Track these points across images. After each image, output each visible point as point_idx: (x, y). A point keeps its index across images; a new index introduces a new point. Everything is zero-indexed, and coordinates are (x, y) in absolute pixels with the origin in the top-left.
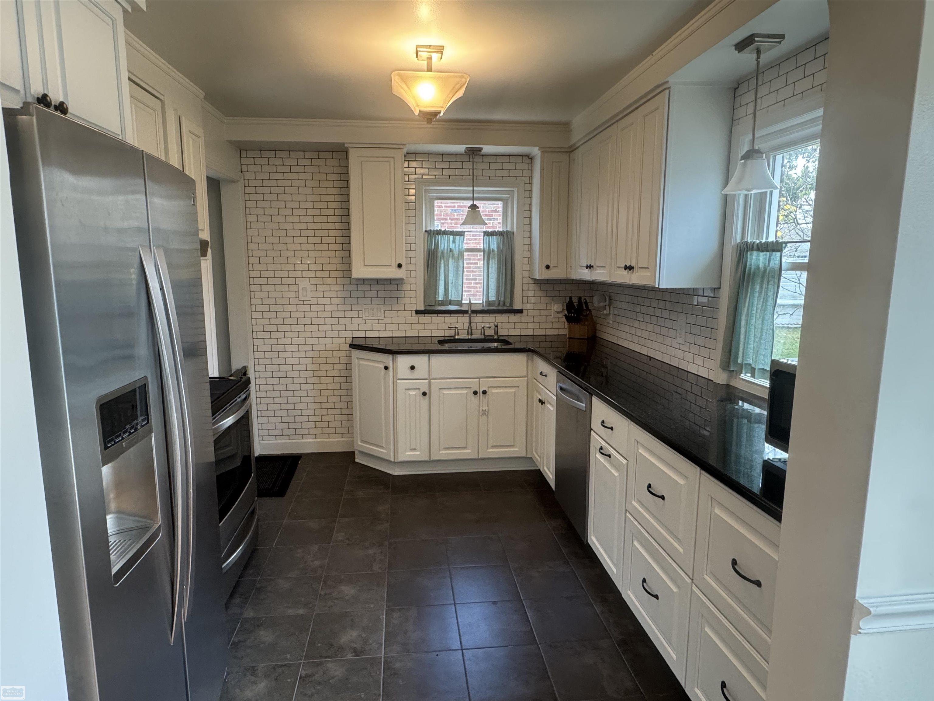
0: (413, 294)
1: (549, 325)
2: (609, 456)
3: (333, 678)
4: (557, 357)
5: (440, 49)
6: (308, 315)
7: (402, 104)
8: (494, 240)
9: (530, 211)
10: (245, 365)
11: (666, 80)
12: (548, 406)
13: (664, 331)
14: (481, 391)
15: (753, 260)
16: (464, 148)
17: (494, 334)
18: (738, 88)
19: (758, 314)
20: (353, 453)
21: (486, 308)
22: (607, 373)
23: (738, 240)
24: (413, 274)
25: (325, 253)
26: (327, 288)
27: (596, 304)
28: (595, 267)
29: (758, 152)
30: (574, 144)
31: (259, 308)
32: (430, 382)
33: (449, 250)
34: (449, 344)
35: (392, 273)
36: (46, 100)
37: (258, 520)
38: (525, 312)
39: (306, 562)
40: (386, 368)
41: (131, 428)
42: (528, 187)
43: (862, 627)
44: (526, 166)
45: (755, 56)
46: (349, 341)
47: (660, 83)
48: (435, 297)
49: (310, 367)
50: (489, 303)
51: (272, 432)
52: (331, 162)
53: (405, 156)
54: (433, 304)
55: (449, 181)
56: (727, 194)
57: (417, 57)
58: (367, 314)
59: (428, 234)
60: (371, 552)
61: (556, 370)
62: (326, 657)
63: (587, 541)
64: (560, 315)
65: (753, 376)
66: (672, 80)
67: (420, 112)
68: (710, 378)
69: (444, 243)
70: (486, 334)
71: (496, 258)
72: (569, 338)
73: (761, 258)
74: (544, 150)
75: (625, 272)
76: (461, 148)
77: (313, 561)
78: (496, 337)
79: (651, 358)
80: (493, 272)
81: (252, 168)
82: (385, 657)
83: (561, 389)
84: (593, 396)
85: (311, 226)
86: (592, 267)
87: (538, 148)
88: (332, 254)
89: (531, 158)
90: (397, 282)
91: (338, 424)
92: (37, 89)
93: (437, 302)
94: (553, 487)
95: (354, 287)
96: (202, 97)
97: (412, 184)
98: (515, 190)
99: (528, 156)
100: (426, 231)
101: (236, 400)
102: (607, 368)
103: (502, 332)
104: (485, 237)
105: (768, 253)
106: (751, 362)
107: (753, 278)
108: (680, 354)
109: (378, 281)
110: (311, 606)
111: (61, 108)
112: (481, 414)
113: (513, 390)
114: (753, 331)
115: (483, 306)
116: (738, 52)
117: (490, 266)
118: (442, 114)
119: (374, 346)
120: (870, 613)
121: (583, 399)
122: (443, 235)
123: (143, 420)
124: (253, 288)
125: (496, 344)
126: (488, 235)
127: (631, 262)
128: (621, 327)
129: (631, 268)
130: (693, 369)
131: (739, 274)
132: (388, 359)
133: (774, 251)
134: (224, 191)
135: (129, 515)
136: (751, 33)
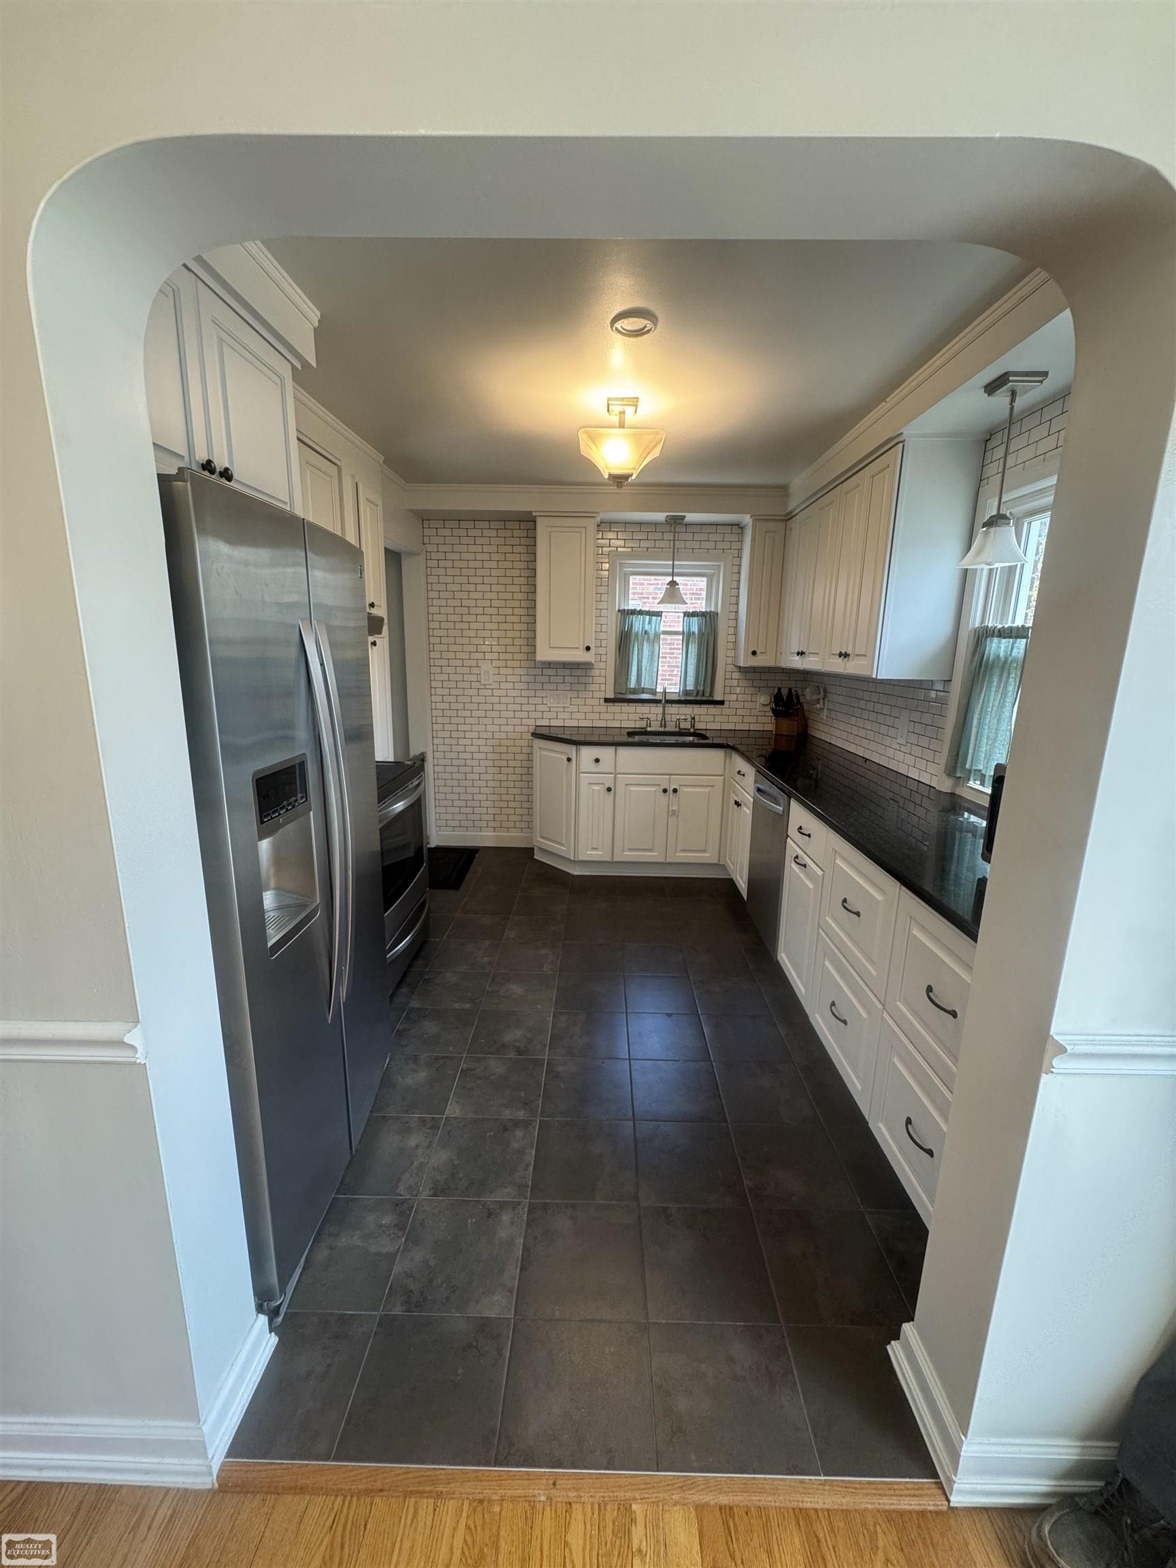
0: (602, 680)
1: (753, 720)
2: (805, 866)
3: (495, 1074)
4: (760, 756)
5: (634, 402)
6: (490, 700)
7: (591, 466)
8: (695, 621)
9: (738, 588)
10: (422, 751)
11: (900, 432)
12: (745, 809)
13: (884, 729)
14: (672, 789)
15: (993, 649)
16: (665, 516)
17: (690, 727)
18: (989, 440)
19: (994, 713)
20: (533, 849)
21: (683, 698)
22: (817, 775)
23: (977, 625)
24: (604, 658)
25: (509, 634)
26: (510, 671)
27: (808, 698)
28: (807, 654)
29: (1004, 517)
30: (791, 512)
31: (439, 691)
32: (615, 777)
33: (644, 632)
34: (640, 736)
35: (581, 656)
36: (211, 465)
37: (429, 911)
38: (726, 703)
39: (476, 957)
40: (569, 760)
41: (288, 805)
42: (736, 561)
43: (1054, 1065)
44: (734, 537)
45: (1008, 399)
46: (532, 729)
47: (893, 436)
48: (627, 684)
49: (490, 756)
50: (686, 692)
51: (450, 823)
52: (517, 533)
53: (598, 526)
54: (624, 692)
55: (648, 554)
56: (967, 569)
57: (608, 411)
58: (552, 701)
59: (622, 614)
60: (543, 952)
61: (754, 769)
62: (488, 1054)
63: (777, 958)
64: (768, 708)
65: (982, 784)
66: (907, 432)
67: (610, 475)
68: (932, 785)
69: (638, 624)
70: (681, 727)
71: (697, 642)
72: (775, 735)
73: (1003, 647)
74: (755, 518)
75: (840, 660)
76: (660, 516)
77: (483, 957)
78: (692, 730)
79: (866, 760)
80: (693, 657)
81: (435, 540)
82: (548, 1059)
83: (759, 790)
84: (792, 799)
85: (495, 603)
86: (804, 653)
87: (749, 516)
88: (517, 634)
89: (742, 528)
90: (585, 667)
91: (517, 818)
92: (201, 455)
93: (628, 690)
94: (745, 898)
95: (539, 671)
96: (381, 461)
97: (606, 558)
98: (722, 564)
99: (738, 525)
100: (619, 611)
101: (408, 786)
102: (817, 770)
103: (699, 726)
104: (685, 618)
105: (1011, 640)
106: (981, 767)
107: (992, 669)
108: (899, 756)
109: (565, 665)
110: (477, 1001)
111: (226, 475)
112: (670, 814)
113: (707, 790)
114: (987, 731)
115: (679, 696)
116: (989, 396)
117: (689, 651)
118: (634, 477)
119: (559, 736)
120: (1065, 1051)
121: (781, 801)
122: (638, 615)
123: (302, 798)
124: (433, 670)
125: (691, 738)
126: (688, 616)
127: (847, 648)
128: (836, 724)
129: (846, 655)
130: (914, 774)
131: (975, 664)
132: (571, 750)
133: (1017, 637)
134: (406, 564)
135: (288, 891)
136: (1004, 372)
